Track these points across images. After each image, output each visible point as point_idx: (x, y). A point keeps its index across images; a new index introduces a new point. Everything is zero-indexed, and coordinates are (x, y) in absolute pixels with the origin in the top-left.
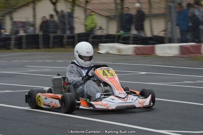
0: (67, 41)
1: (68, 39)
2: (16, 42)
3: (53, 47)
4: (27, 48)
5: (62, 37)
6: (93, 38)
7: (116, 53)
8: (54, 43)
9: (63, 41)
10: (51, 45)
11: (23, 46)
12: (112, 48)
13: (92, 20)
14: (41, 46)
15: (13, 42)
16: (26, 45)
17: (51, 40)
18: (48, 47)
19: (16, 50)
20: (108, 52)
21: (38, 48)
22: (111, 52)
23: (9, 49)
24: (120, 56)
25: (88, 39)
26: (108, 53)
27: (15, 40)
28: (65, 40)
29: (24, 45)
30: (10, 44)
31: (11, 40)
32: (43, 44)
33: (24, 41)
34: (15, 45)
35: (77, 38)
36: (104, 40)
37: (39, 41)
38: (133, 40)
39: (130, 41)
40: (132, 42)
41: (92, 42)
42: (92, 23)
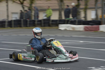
0: (38, 23)
3: (30, 26)
4: (15, 27)
5: (34, 21)
6: (52, 22)
7: (71, 29)
8: (30, 24)
9: (35, 24)
10: (28, 25)
12: (68, 27)
13: (50, 12)
14: (22, 25)
15: (6, 24)
16: (14, 25)
17: (28, 23)
18: (27, 26)
19: (9, 28)
21: (21, 27)
22: (68, 29)
23: (4, 27)
24: (74, 31)
25: (49, 22)
26: (66, 30)
27: (8, 23)
28: (36, 23)
29: (13, 25)
30: (5, 25)
31: (5, 23)
32: (24, 25)
33: (13, 23)
34: (8, 26)
35: (43, 22)
36: (58, 22)
37: (21, 23)
38: (78, 23)
39: (76, 23)
40: (77, 23)
41: (52, 23)
42: (50, 13)
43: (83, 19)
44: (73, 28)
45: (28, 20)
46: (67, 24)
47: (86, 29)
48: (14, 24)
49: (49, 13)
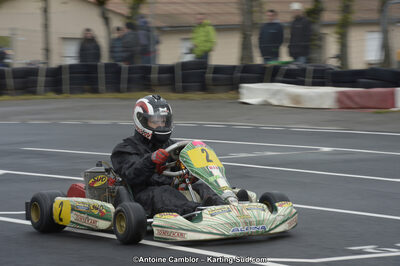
0: (159, 79)
1: (159, 73)
2: (49, 79)
3: (129, 90)
4: (72, 91)
6: (215, 73)
7: (287, 103)
8: (130, 81)
9: (149, 80)
10: (124, 85)
11: (64, 87)
12: (275, 93)
14: (102, 86)
15: (42, 79)
16: (71, 84)
17: (124, 76)
18: (118, 90)
19: (52, 95)
20: (265, 101)
21: (95, 91)
22: (274, 102)
23: (34, 93)
24: (298, 110)
25: (205, 73)
26: (266, 105)
27: (47, 76)
28: (154, 76)
29: (66, 86)
30: (35, 83)
31: (37, 76)
32: (107, 83)
33: (66, 77)
34: (46, 86)
35: (180, 72)
36: (239, 75)
37: (97, 78)
38: (314, 78)
39: (306, 79)
40: (311, 80)
41: (214, 79)
42: (206, 41)
43: (333, 63)
44: (296, 98)
45: (124, 65)
46: (273, 80)
47: (343, 103)
48: (71, 79)
49: (203, 38)
